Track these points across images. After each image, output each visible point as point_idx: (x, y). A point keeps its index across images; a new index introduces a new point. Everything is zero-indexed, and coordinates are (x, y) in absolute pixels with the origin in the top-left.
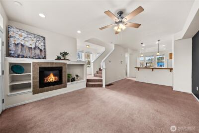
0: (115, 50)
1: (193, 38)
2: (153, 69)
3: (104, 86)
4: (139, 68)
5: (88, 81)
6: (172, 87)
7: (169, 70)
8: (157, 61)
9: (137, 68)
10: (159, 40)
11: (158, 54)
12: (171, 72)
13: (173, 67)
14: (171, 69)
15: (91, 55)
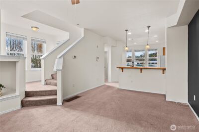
0: (84, 37)
1: (189, 26)
2: (141, 69)
4: (122, 68)
5: (28, 94)
6: (164, 96)
7: (162, 71)
8: (148, 58)
9: (119, 68)
10: (149, 27)
11: (148, 47)
12: (163, 73)
13: (166, 67)
14: (164, 70)
15: (45, 46)
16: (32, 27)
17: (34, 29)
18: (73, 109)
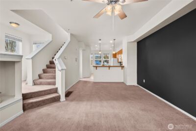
2: (109, 67)
3: (63, 98)
5: (25, 97)
9: (94, 66)
12: (122, 69)
16: (11, 23)
17: (14, 25)
18: (81, 101)
